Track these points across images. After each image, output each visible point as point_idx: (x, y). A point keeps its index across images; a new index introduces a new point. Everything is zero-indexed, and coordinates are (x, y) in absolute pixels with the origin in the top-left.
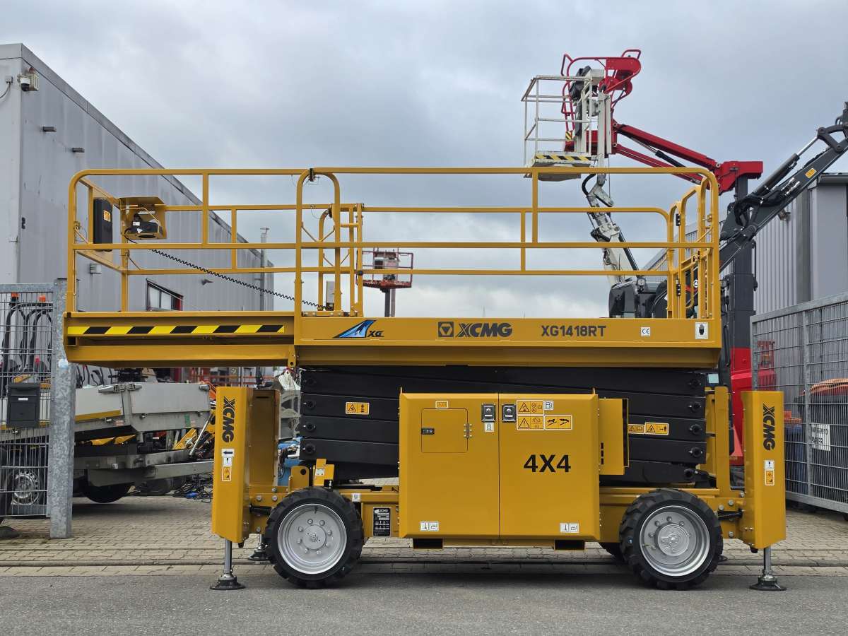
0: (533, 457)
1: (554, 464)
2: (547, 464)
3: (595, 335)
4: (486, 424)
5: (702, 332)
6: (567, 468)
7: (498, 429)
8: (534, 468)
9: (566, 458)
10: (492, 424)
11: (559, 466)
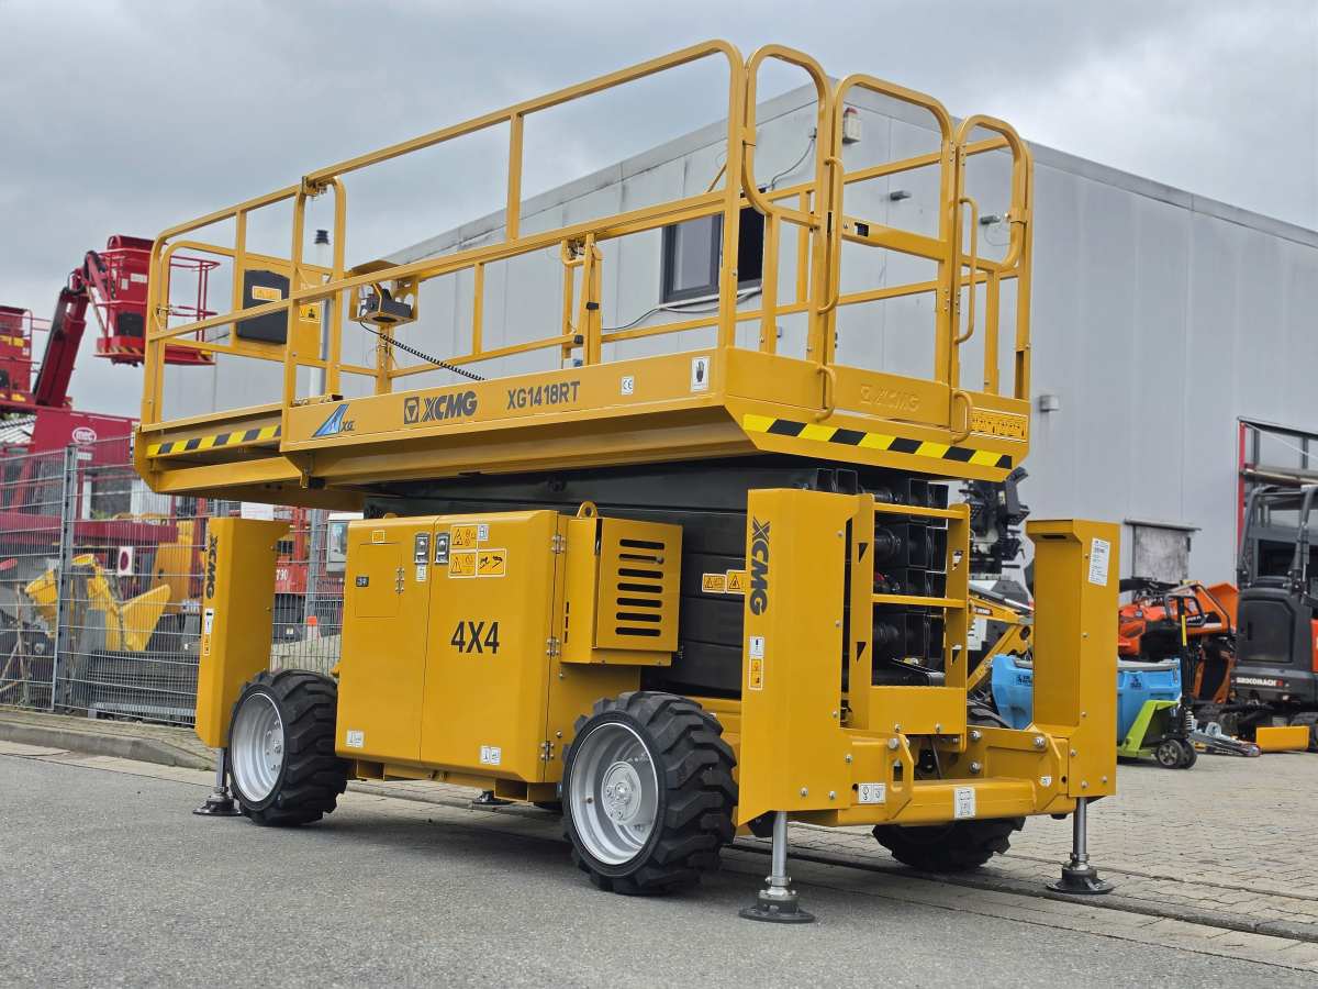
0: (462, 625)
1: (482, 638)
2: (475, 639)
3: (567, 400)
4: (419, 567)
5: (700, 375)
6: (495, 645)
7: (430, 574)
8: (461, 643)
9: (495, 626)
10: (424, 568)
11: (487, 644)
